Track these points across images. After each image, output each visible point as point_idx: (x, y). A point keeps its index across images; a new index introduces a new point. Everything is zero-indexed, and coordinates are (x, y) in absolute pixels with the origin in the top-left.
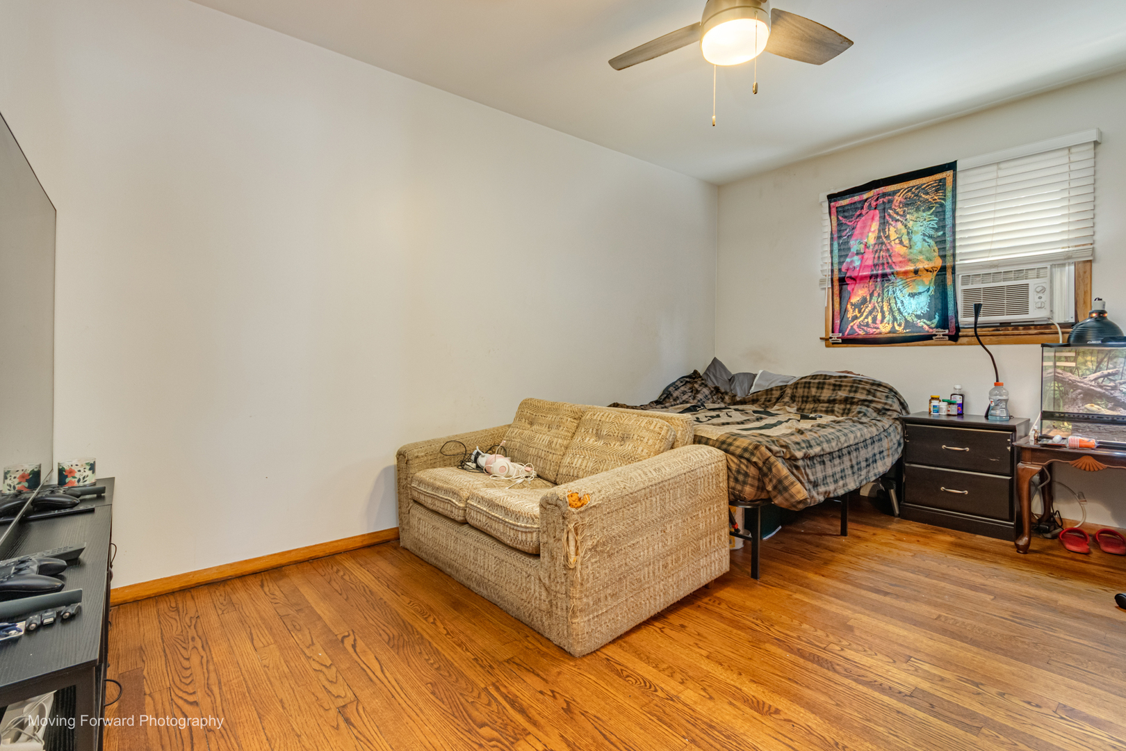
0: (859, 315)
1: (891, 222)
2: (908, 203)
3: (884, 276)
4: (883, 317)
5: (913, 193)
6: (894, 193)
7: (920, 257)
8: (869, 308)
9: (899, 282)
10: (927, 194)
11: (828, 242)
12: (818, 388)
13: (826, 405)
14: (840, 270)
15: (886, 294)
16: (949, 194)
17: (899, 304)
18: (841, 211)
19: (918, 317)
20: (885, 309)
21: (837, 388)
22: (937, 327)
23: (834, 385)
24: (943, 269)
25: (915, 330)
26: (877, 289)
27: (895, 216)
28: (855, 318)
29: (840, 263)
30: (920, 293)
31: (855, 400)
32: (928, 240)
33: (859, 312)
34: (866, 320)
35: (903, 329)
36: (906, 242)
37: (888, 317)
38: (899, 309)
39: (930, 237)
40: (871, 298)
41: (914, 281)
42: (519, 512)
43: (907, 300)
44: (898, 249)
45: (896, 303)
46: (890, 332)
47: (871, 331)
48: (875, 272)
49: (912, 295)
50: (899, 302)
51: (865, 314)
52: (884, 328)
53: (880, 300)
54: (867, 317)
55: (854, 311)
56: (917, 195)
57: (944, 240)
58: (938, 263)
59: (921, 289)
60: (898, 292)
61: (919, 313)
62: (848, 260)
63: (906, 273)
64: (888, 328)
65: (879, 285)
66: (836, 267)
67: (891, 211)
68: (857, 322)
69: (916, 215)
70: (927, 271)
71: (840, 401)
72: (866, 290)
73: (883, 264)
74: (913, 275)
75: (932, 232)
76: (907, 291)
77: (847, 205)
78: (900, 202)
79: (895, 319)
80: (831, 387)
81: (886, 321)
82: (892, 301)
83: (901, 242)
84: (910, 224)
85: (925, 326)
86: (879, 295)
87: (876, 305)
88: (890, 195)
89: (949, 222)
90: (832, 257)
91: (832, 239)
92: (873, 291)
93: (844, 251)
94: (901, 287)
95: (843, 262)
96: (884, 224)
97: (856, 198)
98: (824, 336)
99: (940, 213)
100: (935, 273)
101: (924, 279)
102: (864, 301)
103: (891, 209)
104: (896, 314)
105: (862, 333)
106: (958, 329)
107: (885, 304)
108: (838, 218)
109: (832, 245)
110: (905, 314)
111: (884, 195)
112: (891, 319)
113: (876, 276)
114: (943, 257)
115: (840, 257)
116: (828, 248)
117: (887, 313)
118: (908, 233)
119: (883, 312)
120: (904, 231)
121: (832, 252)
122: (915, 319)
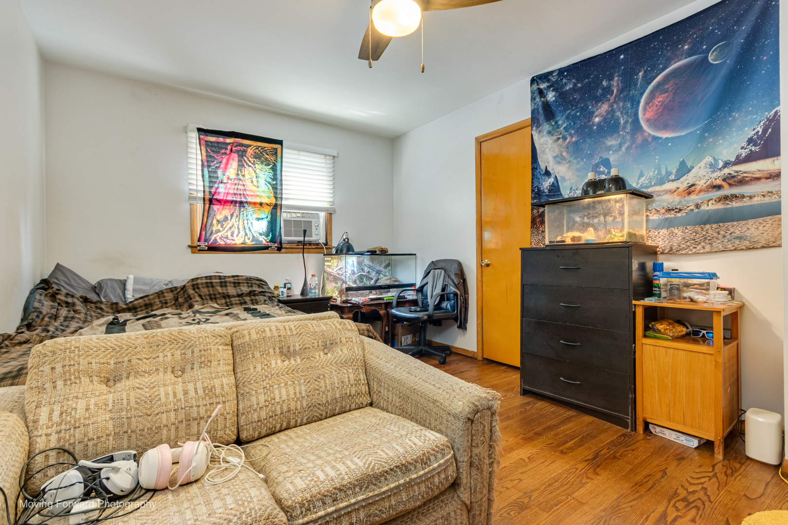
0: (221, 229)
1: (245, 165)
2: (257, 156)
3: (241, 203)
4: (239, 232)
5: (259, 151)
6: (249, 146)
7: (263, 194)
8: (230, 225)
9: (250, 209)
10: (268, 155)
11: (200, 168)
12: (221, 286)
13: (237, 298)
14: (210, 192)
15: (241, 216)
16: (279, 160)
17: (250, 225)
18: (208, 144)
19: (261, 234)
20: (241, 227)
21: (237, 285)
22: (270, 242)
23: (234, 283)
24: (276, 206)
25: (257, 243)
26: (236, 212)
27: (248, 162)
28: (218, 231)
29: (211, 187)
30: (262, 219)
31: (257, 292)
32: (268, 185)
33: (222, 226)
34: (226, 234)
35: (251, 242)
36: (255, 183)
37: (242, 233)
38: (249, 228)
39: (269, 183)
40: (231, 218)
41: (260, 210)
42: (424, 454)
43: (255, 222)
44: (250, 186)
45: (248, 223)
46: (242, 244)
47: (229, 242)
48: (234, 199)
49: (258, 219)
50: (249, 223)
51: (226, 229)
52: (238, 241)
53: (237, 219)
54: (227, 232)
55: (218, 224)
56: (261, 153)
57: (276, 187)
58: (273, 201)
59: (263, 216)
60: (249, 216)
61: (261, 232)
62: (216, 185)
63: (255, 204)
64: (241, 241)
65: (237, 208)
66: (207, 189)
67: (245, 158)
68: (220, 234)
69: (261, 166)
70: (267, 205)
71: (247, 294)
72: (228, 211)
73: (240, 194)
74: (259, 206)
75: (270, 180)
76: (255, 216)
77: (214, 142)
78: (252, 154)
79: (246, 235)
80: (232, 285)
81: (240, 235)
82: (246, 222)
83: (252, 182)
84: (258, 171)
85: (264, 240)
86: (237, 216)
87: (235, 223)
88: (245, 147)
89: (279, 177)
90: (204, 181)
91: (203, 165)
92: (233, 213)
93: (213, 179)
94: (251, 212)
95: (213, 187)
96: (241, 166)
97: (221, 140)
98: (190, 244)
99: (274, 169)
100: (272, 207)
101: (266, 210)
102: (226, 219)
103: (246, 157)
104: (247, 231)
105: (222, 243)
106: (281, 243)
107: (241, 223)
108: (207, 150)
109: (203, 170)
110: (253, 232)
111: (242, 145)
112: (244, 234)
113: (236, 202)
114: (276, 198)
115: (210, 182)
116: (200, 173)
117: (241, 230)
118: (257, 177)
119: (239, 229)
120: (254, 175)
121: (203, 176)
122: (258, 236)
